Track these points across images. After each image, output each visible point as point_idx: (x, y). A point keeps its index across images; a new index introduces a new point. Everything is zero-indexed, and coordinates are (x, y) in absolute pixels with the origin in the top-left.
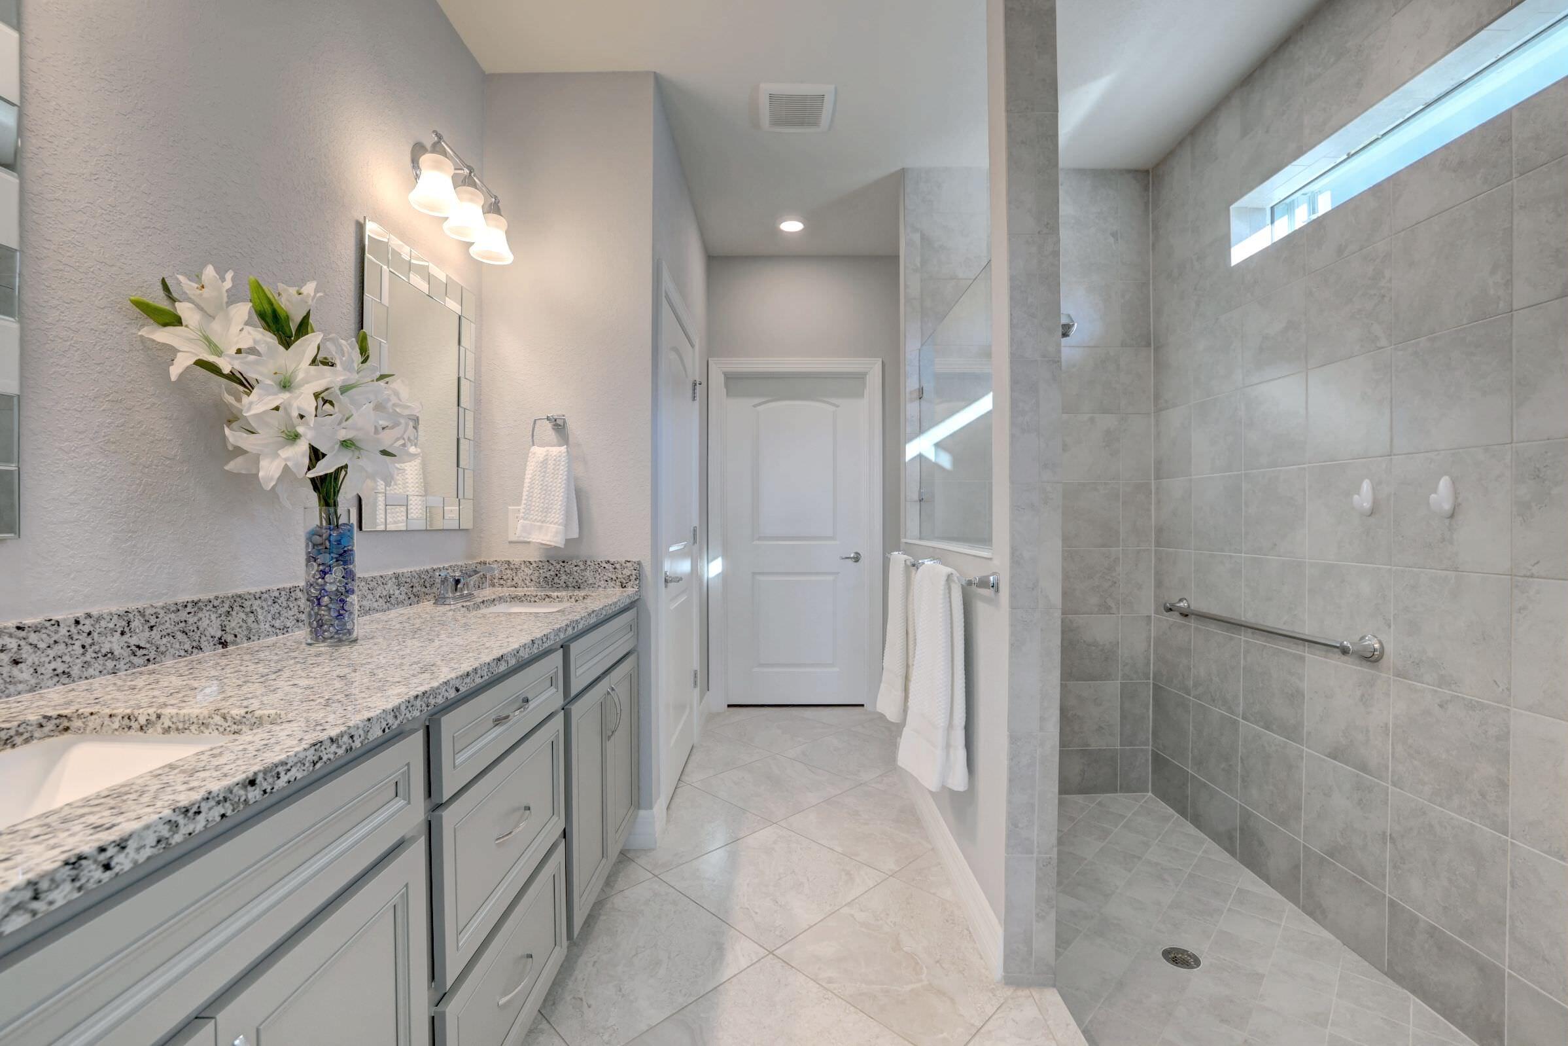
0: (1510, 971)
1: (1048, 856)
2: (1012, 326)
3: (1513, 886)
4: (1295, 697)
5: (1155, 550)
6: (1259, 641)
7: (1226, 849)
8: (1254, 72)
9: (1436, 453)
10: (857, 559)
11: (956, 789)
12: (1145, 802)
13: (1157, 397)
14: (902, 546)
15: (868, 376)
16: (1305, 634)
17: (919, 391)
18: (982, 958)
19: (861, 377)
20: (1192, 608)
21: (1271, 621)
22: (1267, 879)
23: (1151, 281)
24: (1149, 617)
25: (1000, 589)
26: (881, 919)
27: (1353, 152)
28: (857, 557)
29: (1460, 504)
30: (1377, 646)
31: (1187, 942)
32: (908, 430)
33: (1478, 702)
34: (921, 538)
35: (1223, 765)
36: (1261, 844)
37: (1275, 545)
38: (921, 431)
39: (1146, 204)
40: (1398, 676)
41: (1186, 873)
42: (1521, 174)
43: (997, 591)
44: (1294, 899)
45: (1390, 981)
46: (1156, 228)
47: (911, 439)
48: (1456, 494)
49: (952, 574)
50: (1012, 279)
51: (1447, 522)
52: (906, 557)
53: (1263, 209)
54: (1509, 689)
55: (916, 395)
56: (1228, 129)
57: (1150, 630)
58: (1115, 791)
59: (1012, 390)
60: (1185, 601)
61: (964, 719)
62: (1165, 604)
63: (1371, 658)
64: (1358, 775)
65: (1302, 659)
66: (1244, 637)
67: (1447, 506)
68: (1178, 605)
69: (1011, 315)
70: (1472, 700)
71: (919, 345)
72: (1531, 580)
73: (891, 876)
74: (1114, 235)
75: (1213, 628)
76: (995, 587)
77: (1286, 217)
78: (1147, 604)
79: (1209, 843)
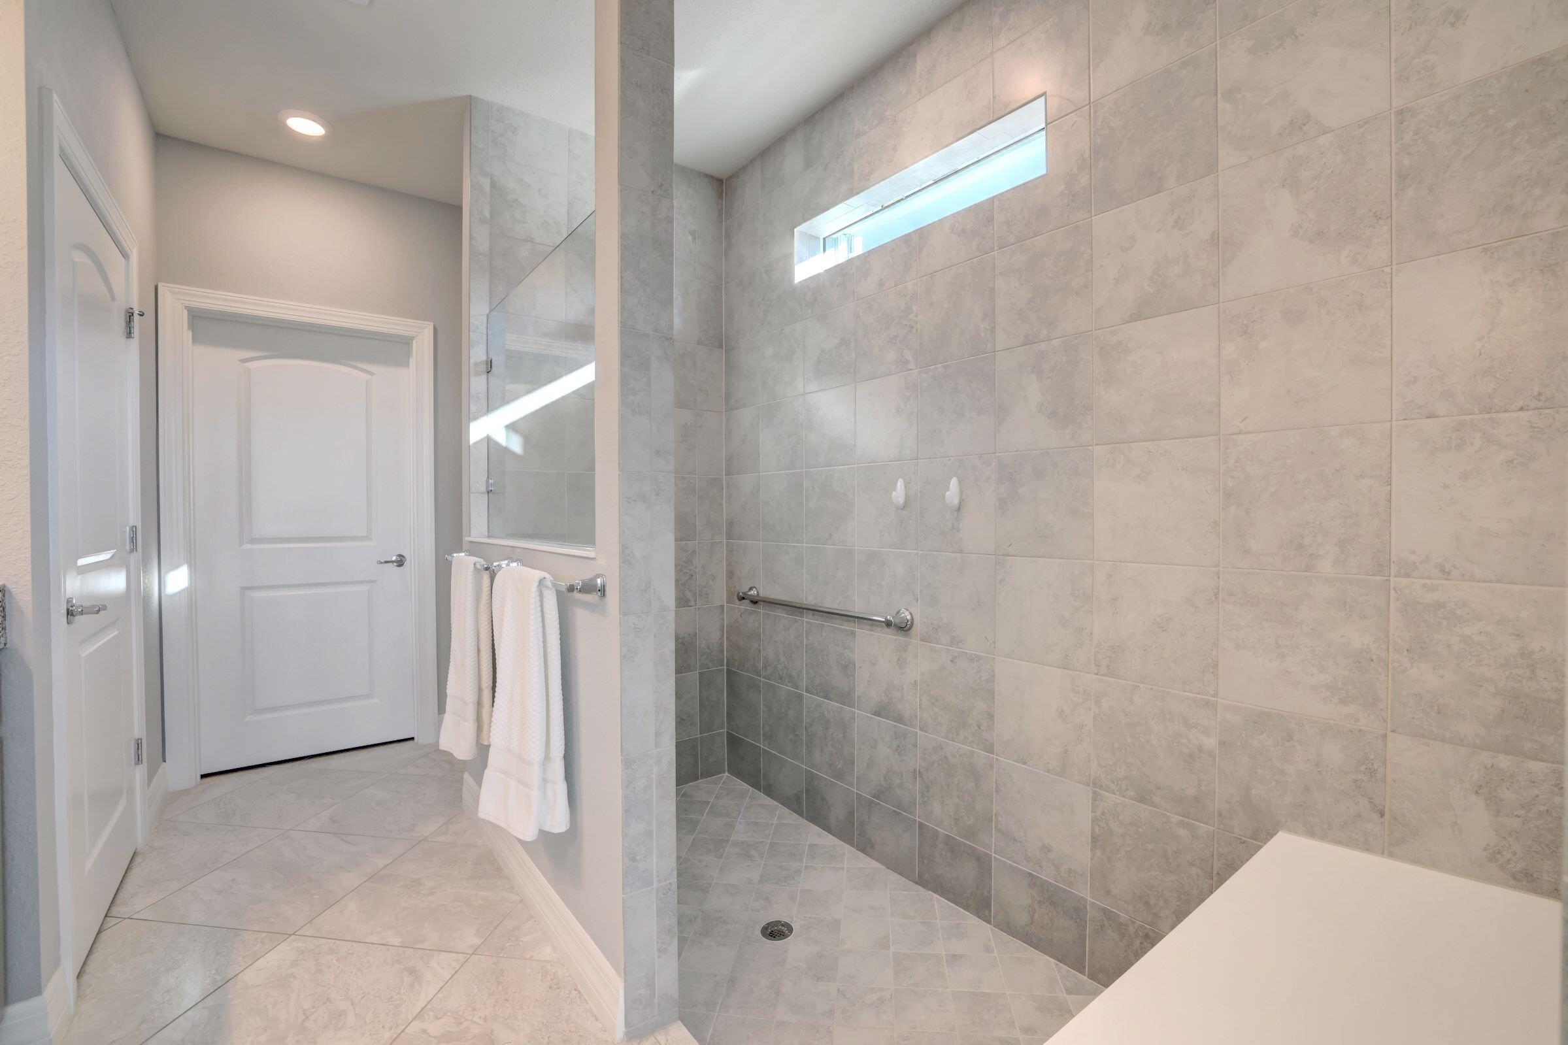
0: (996, 856)
1: (668, 882)
2: (624, 291)
3: (997, 792)
4: (848, 668)
5: (727, 543)
6: (817, 621)
7: (795, 811)
8: (816, 113)
9: (948, 458)
10: (400, 562)
11: (556, 830)
12: (724, 782)
13: (728, 397)
14: (465, 546)
15: (414, 342)
16: (855, 612)
17: (487, 364)
18: (597, 1020)
19: (405, 343)
20: (761, 595)
21: (830, 604)
22: (827, 828)
23: (723, 286)
24: (722, 607)
25: (607, 593)
26: (466, 1020)
27: (886, 205)
28: (401, 561)
29: (964, 500)
30: (909, 617)
31: (779, 913)
32: (473, 408)
33: (975, 655)
34: (489, 537)
35: (791, 736)
36: (823, 799)
37: (831, 535)
38: (489, 408)
39: (721, 210)
40: (923, 640)
41: (767, 844)
42: (1000, 249)
43: (604, 595)
44: (849, 840)
45: (920, 888)
46: (728, 236)
47: (475, 418)
48: (961, 492)
49: (544, 578)
50: (623, 236)
51: (955, 514)
52: (475, 559)
53: (817, 238)
54: (994, 642)
55: (483, 368)
56: (792, 159)
57: (723, 619)
58: (697, 778)
59: (622, 364)
60: (754, 589)
61: (563, 747)
62: (738, 594)
63: (904, 628)
64: (896, 726)
65: (853, 633)
66: (807, 619)
67: (956, 502)
68: (750, 593)
69: (622, 278)
70: (972, 654)
71: (486, 310)
72: (1007, 557)
73: (473, 954)
74: (692, 233)
75: (780, 613)
76: (602, 591)
77: (833, 249)
78: (720, 595)
79: (783, 810)
